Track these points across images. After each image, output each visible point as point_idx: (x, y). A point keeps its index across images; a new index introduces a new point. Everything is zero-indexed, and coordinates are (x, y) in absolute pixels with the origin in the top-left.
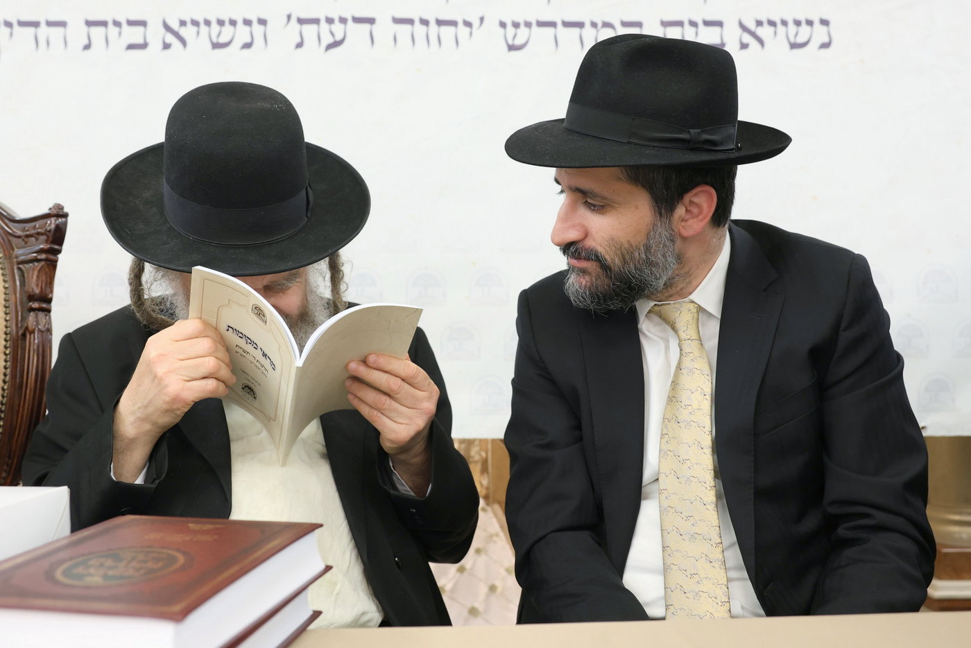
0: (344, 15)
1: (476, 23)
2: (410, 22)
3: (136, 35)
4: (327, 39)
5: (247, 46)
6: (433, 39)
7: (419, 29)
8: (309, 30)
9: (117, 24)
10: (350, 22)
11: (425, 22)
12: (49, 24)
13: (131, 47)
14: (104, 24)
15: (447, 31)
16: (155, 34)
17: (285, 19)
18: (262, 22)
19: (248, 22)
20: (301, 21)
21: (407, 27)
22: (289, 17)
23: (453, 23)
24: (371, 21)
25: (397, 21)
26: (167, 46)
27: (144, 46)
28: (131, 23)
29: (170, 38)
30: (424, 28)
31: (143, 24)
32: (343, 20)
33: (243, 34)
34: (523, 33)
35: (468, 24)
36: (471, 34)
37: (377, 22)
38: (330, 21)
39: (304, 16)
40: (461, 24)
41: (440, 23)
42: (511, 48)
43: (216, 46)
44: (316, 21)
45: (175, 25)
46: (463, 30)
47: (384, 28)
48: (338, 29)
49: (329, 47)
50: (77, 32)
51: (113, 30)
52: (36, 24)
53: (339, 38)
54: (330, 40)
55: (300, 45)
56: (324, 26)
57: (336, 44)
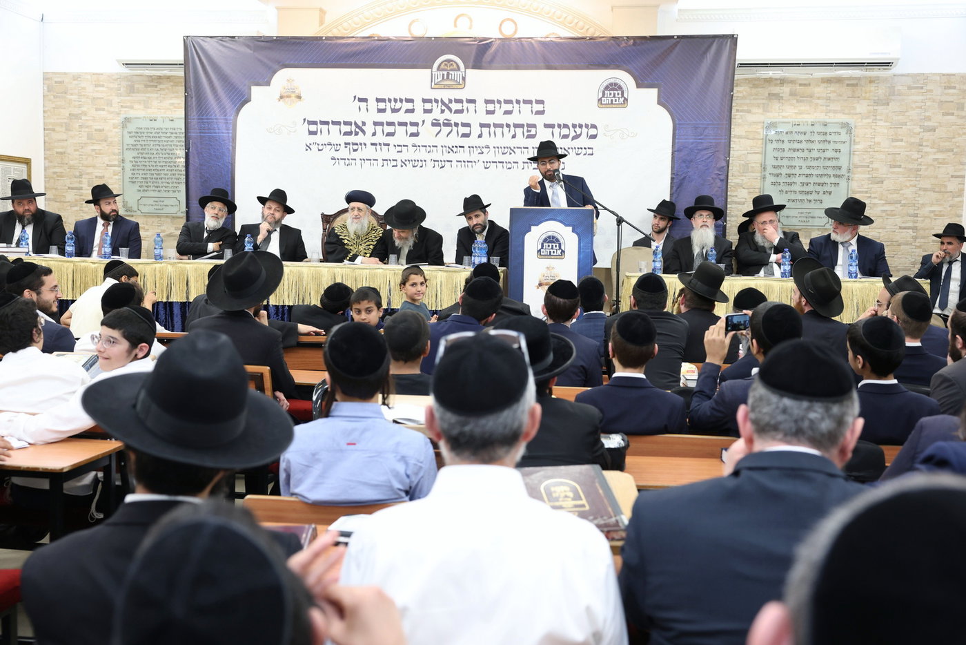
1: (477, 162)
2: (461, 161)
3: (394, 163)
5: (421, 167)
6: (466, 166)
7: (463, 163)
8: (436, 163)
9: (390, 160)
10: (446, 161)
11: (464, 162)
12: (374, 160)
13: (393, 166)
14: (387, 160)
15: (470, 164)
16: (399, 163)
17: (430, 160)
18: (425, 161)
19: (421, 161)
20: (434, 161)
21: (460, 163)
23: (471, 162)
24: (451, 161)
25: (457, 161)
26: (402, 166)
27: (396, 166)
28: (393, 160)
29: (403, 164)
31: (396, 160)
32: (444, 161)
33: (420, 164)
34: (489, 164)
35: (475, 162)
38: (441, 161)
40: (473, 162)
41: (468, 162)
42: (486, 168)
43: (414, 166)
44: (438, 161)
45: (404, 161)
46: (474, 164)
47: (454, 163)
48: (443, 163)
49: (441, 168)
50: (380, 162)
51: (389, 162)
52: (370, 160)
53: (443, 165)
54: (441, 166)
55: (434, 167)
56: (440, 163)
57: (443, 167)
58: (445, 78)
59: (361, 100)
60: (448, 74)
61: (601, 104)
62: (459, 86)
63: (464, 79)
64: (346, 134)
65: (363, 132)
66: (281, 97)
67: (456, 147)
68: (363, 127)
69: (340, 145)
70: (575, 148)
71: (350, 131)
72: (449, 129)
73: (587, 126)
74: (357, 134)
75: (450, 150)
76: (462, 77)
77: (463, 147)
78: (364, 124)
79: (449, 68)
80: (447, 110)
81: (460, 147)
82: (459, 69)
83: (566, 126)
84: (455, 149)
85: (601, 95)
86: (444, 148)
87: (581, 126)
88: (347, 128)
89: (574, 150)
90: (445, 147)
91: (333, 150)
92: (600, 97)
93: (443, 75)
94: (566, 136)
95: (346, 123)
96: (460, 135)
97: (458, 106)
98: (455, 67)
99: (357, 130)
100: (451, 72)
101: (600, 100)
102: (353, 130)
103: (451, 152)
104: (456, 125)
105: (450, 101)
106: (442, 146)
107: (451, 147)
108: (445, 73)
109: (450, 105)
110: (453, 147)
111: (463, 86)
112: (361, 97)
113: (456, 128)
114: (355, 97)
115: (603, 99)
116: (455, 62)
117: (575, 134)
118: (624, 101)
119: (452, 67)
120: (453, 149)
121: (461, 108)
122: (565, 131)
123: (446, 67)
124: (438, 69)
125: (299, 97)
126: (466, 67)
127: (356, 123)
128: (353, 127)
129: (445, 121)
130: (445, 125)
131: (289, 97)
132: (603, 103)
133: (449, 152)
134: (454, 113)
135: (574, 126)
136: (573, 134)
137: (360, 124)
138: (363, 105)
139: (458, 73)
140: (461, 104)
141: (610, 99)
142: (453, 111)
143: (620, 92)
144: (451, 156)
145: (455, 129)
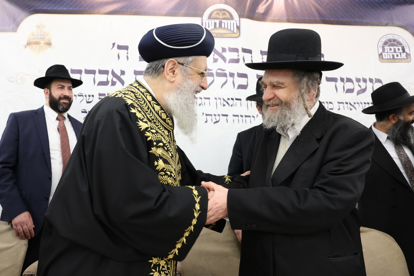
0: (219, 114)
1: (256, 116)
2: (238, 116)
4: (214, 121)
6: (244, 121)
7: (240, 118)
8: (209, 118)
10: (221, 116)
11: (242, 116)
15: (248, 119)
17: (202, 114)
20: (207, 115)
21: (237, 117)
22: (203, 113)
23: (250, 116)
24: (227, 116)
25: (234, 116)
30: (242, 118)
32: (219, 115)
35: (253, 117)
36: (254, 120)
37: (228, 116)
38: (215, 115)
39: (207, 113)
40: (251, 117)
41: (246, 116)
44: (211, 115)
46: (252, 119)
47: (231, 118)
48: (217, 118)
49: (215, 123)
53: (218, 120)
54: (215, 121)
55: (206, 122)
56: (213, 116)
57: (217, 122)
58: (218, 26)
59: (120, 47)
60: (220, 23)
61: (382, 58)
62: (234, 35)
63: (238, 28)
64: (101, 83)
65: (122, 82)
66: (29, 44)
67: (232, 99)
68: (122, 77)
69: (93, 96)
70: (361, 103)
71: (106, 80)
72: (223, 79)
73: (371, 80)
74: (114, 84)
75: (225, 103)
76: (237, 26)
77: (240, 100)
78: (123, 73)
79: (221, 17)
80: (220, 60)
81: (237, 99)
82: (232, 18)
83: (349, 80)
84: (231, 102)
85: (381, 50)
86: (218, 101)
87: (365, 81)
88: (103, 78)
89: (360, 105)
90: (220, 99)
91: (85, 101)
92: (380, 53)
93: (215, 24)
94: (350, 91)
95: (101, 72)
96: (236, 86)
97: (234, 55)
98: (228, 16)
99: (115, 80)
100: (223, 21)
101: (381, 55)
102: (110, 80)
103: (227, 105)
104: (232, 75)
105: (224, 50)
106: (216, 99)
107: (226, 99)
108: (217, 22)
109: (224, 54)
110: (229, 99)
111: (238, 34)
112: (120, 44)
113: (232, 79)
114: (114, 44)
115: (384, 54)
116: (228, 12)
117: (359, 89)
118: (406, 56)
119: (224, 16)
120: (228, 101)
121: (237, 58)
122: (349, 86)
123: (218, 16)
124: (210, 17)
125: (49, 44)
126: (241, 16)
127: (113, 73)
128: (110, 77)
129: (219, 71)
130: (219, 75)
131: (37, 43)
132: (384, 57)
133: (224, 105)
134: (229, 62)
135: (358, 80)
136: (357, 88)
137: (119, 74)
138: (123, 52)
139: (232, 22)
140: (236, 53)
141: (391, 54)
142: (227, 61)
143: (400, 48)
144: (227, 110)
145: (230, 79)
